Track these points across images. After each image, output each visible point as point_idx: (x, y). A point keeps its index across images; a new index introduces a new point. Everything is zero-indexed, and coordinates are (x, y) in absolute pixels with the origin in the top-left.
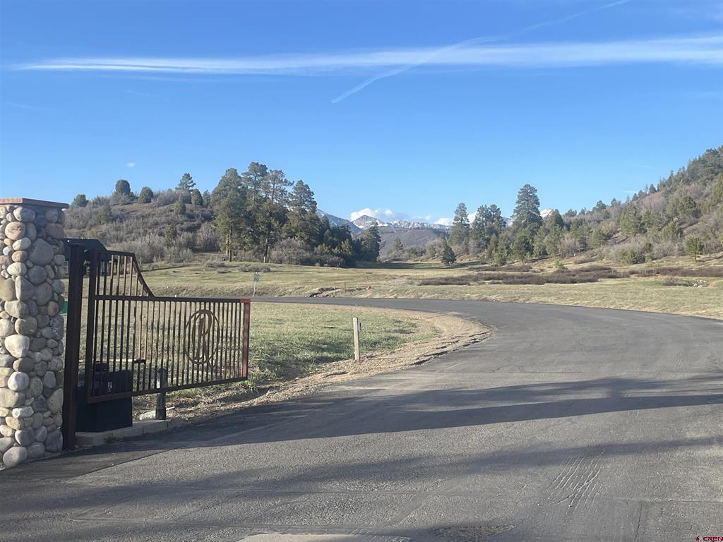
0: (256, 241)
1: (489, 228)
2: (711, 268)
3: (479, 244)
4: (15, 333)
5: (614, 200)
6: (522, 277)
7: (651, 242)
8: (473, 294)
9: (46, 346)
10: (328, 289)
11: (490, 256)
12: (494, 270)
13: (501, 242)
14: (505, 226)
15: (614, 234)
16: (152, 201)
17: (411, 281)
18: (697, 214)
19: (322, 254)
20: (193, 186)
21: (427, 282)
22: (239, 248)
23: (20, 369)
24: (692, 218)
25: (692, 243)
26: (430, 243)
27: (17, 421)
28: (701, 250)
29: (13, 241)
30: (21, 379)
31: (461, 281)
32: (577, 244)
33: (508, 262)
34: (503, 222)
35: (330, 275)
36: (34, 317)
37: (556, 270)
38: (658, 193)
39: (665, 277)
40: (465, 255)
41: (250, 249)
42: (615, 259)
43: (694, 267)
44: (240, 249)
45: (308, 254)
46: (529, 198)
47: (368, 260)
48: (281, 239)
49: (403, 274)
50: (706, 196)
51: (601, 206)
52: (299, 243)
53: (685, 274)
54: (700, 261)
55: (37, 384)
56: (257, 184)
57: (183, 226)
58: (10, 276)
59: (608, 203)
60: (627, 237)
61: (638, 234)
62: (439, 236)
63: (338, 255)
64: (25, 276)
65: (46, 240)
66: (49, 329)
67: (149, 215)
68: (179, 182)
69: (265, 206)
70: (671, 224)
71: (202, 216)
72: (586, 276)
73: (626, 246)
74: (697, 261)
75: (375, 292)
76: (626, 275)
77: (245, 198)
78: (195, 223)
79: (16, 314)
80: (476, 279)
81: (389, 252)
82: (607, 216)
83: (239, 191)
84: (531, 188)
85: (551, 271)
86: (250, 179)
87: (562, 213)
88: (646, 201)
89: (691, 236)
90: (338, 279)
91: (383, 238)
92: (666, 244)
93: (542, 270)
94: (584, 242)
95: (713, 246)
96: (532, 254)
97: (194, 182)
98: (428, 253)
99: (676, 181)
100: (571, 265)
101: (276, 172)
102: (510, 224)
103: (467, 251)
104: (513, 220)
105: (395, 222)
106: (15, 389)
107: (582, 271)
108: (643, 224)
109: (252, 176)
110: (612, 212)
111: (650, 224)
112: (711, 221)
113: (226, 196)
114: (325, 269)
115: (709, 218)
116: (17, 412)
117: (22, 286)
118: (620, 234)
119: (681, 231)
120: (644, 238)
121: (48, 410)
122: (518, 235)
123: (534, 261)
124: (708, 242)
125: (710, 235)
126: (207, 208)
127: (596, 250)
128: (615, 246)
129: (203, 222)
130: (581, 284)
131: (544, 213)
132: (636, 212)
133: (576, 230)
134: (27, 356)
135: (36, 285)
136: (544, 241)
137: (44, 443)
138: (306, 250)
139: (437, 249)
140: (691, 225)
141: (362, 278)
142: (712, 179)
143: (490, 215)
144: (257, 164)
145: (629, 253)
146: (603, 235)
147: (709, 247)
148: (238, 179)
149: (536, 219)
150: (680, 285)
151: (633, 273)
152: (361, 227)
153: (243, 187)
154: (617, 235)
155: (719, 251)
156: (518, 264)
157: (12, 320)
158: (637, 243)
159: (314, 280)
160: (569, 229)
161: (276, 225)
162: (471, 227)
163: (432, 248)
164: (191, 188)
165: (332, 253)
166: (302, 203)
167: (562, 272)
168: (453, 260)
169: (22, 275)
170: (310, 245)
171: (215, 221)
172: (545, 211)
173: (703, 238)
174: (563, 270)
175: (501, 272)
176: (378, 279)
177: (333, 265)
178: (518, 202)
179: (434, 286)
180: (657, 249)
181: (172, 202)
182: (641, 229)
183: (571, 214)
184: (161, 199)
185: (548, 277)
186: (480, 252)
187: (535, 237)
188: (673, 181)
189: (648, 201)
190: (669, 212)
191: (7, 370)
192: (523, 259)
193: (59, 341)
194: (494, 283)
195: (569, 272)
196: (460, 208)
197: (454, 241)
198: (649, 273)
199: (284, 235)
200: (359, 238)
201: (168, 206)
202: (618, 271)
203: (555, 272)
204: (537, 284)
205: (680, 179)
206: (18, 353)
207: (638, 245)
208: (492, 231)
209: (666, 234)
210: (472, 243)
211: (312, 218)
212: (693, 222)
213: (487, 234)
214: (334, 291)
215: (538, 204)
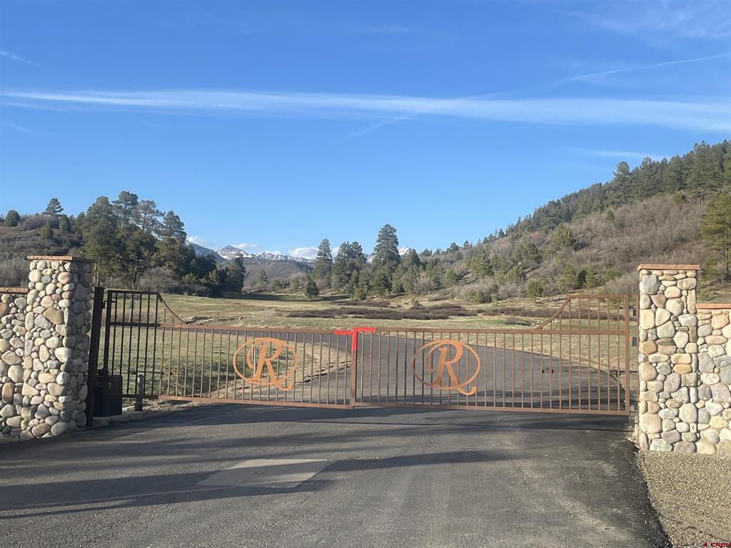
0: (124, 269)
1: (351, 264)
2: (548, 310)
3: (341, 279)
4: (62, 346)
5: (467, 242)
6: (382, 313)
7: (498, 284)
8: (338, 326)
9: (79, 356)
10: (201, 318)
11: (351, 291)
12: (355, 305)
13: (362, 279)
14: (365, 262)
15: (465, 274)
16: (19, 224)
17: (280, 313)
18: (539, 259)
19: (189, 283)
20: (60, 211)
21: (295, 314)
22: (108, 274)
23: (65, 370)
24: (534, 263)
25: (533, 285)
26: (294, 276)
27: (62, 405)
28: (540, 293)
29: (63, 285)
30: (65, 377)
31: (326, 314)
32: (432, 283)
33: (368, 297)
34: (363, 259)
35: (200, 304)
36: (74, 335)
37: (411, 306)
38: (506, 238)
39: (507, 316)
40: (328, 289)
41: (119, 276)
42: (465, 297)
43: (534, 308)
44: (109, 276)
45: (176, 283)
46: (388, 237)
47: (234, 291)
48: (150, 267)
49: (270, 306)
50: (547, 244)
51: (455, 248)
52: (168, 271)
53: (525, 314)
54: (539, 303)
55: (74, 381)
56: (127, 213)
57: (50, 250)
58: (60, 308)
59: (461, 244)
60: (477, 278)
61: (487, 276)
62: (301, 269)
63: (206, 285)
64: (70, 308)
65: (82, 284)
66: (82, 344)
67: (15, 238)
68: (47, 207)
69: (136, 235)
70: (515, 268)
71: (70, 241)
72: (438, 313)
73: (475, 286)
74: (537, 303)
75: (247, 323)
76: (473, 314)
77: (115, 226)
78: (62, 248)
79: (65, 334)
80: (340, 313)
81: (254, 283)
82: (460, 257)
83: (109, 219)
84: (391, 228)
85: (408, 307)
86: (120, 207)
87: (419, 252)
88: (495, 246)
89: (533, 279)
90: (208, 308)
91: (248, 268)
92: (510, 286)
93: (399, 306)
94: (437, 281)
95: (552, 289)
96: (390, 290)
97: (62, 207)
98: (292, 286)
99: (522, 228)
100: (425, 302)
101: (148, 202)
102: (370, 260)
103: (329, 285)
104: (373, 257)
105: (259, 254)
106: (61, 383)
107: (436, 308)
108: (491, 267)
109: (122, 205)
110: (464, 253)
111: (498, 268)
112: (551, 267)
113: (96, 223)
114: (195, 298)
115: (550, 263)
116: (62, 399)
117: (69, 315)
118: (470, 275)
119: (524, 275)
120: (492, 280)
121: (79, 398)
122: (378, 272)
123: (392, 297)
124: (548, 285)
125: (550, 279)
126: (74, 233)
127: (448, 289)
128: (465, 286)
129: (71, 248)
130: (434, 321)
131: (402, 251)
132: (485, 256)
133: (431, 270)
134: (70, 362)
135: (76, 314)
136: (402, 279)
137: (76, 421)
138: (175, 279)
139: (301, 282)
140: (534, 269)
141: (232, 309)
142: (553, 228)
143: (353, 252)
144: (128, 193)
145: (478, 293)
146: (455, 275)
147: (547, 290)
148: (110, 207)
149: (394, 257)
150: (519, 324)
151: (480, 311)
152: (225, 257)
153: (114, 215)
154: (467, 276)
155: (556, 295)
156: (377, 299)
157: (60, 337)
158: (485, 284)
159: (185, 309)
160: (424, 269)
161: (146, 254)
162: (334, 262)
163: (296, 281)
164: (58, 213)
165: (200, 283)
166: (172, 233)
167: (418, 308)
168: (317, 294)
169: (69, 308)
170: (179, 274)
171: (83, 248)
172: (403, 249)
173: (543, 282)
174: (418, 306)
175: (362, 307)
176: (248, 310)
177: (200, 294)
178: (379, 241)
179: (301, 319)
180: (502, 291)
181: (40, 226)
182: (489, 272)
183: (427, 253)
184: (28, 223)
185: (405, 313)
186: (341, 286)
187: (394, 275)
188: (519, 228)
189: (496, 245)
190: (514, 256)
191: (56, 371)
192: (382, 294)
193: (86, 352)
194: (356, 318)
195: (424, 308)
196: (324, 243)
197: (318, 274)
198: (494, 312)
199: (152, 263)
200: (224, 268)
201: (35, 230)
202: (467, 309)
203: (411, 309)
204: (395, 319)
205: (526, 226)
206: (64, 359)
207: (486, 286)
208: (353, 267)
209: (511, 277)
210: (334, 278)
211: (181, 248)
212: (534, 267)
213: (349, 270)
214: (207, 320)
215: (397, 243)
